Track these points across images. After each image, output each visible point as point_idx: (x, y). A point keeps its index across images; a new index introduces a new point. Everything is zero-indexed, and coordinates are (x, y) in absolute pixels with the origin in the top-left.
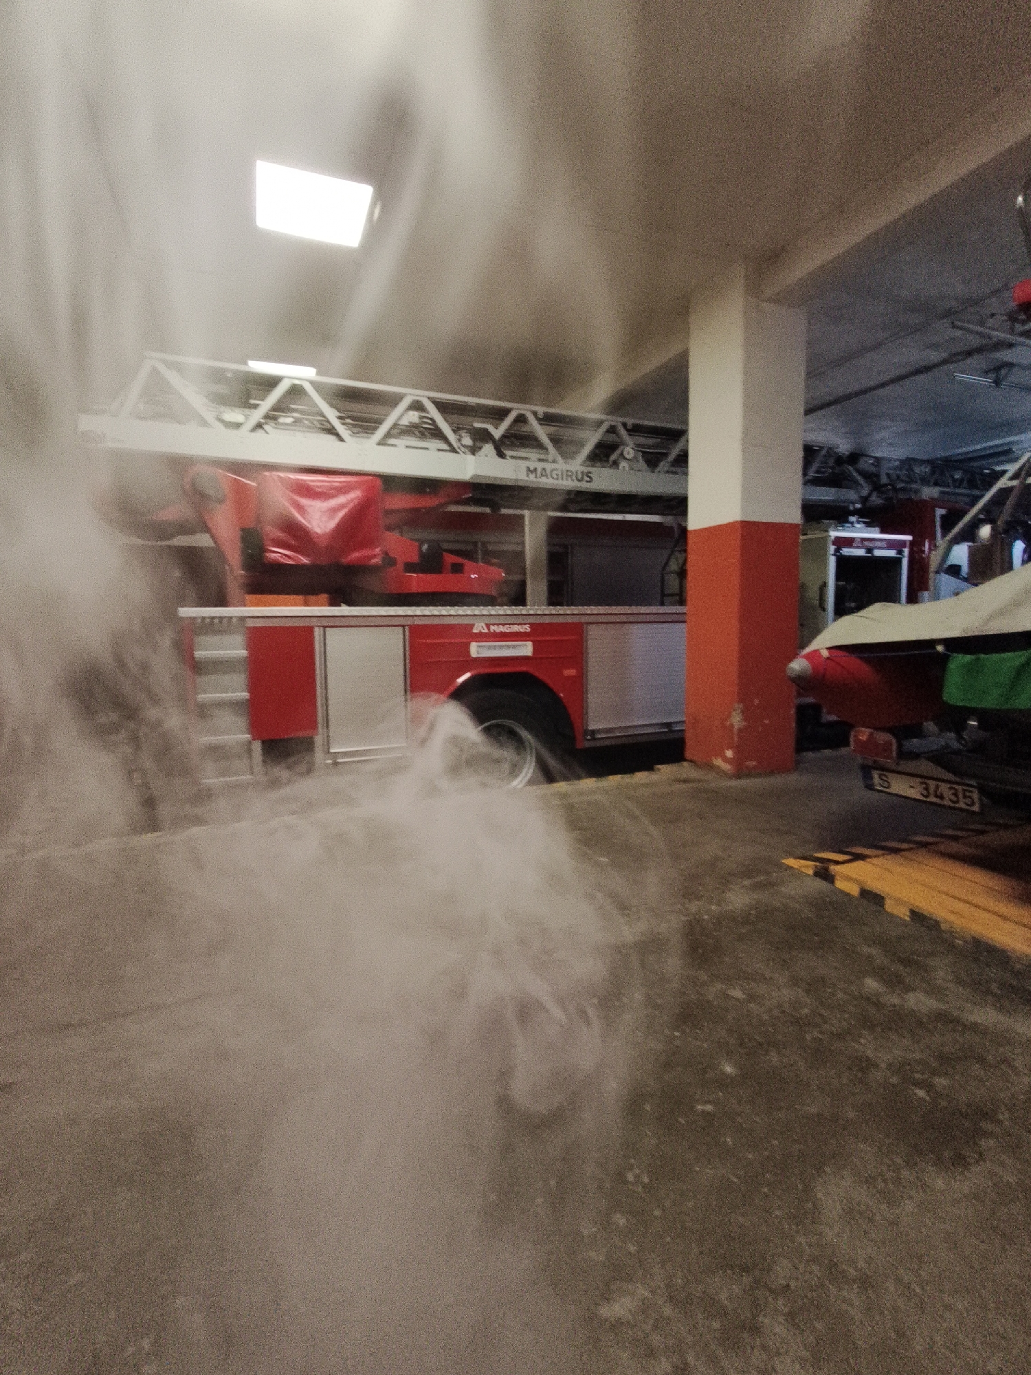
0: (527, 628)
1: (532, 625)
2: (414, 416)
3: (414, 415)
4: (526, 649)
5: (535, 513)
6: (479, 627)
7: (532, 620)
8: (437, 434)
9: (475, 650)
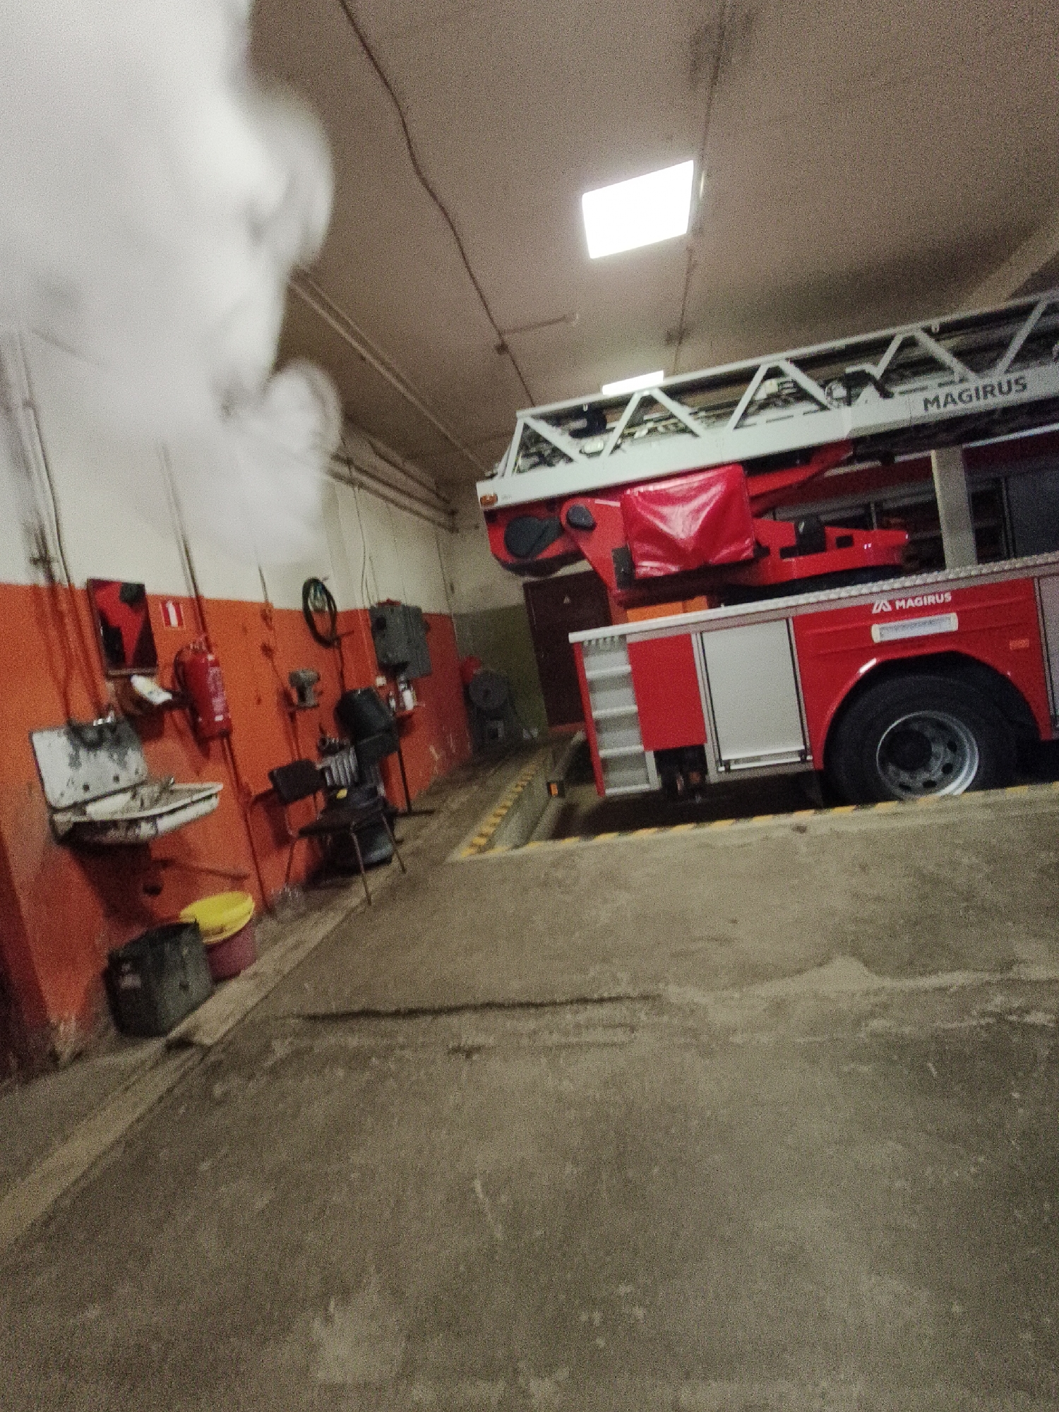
0: (948, 597)
1: (954, 593)
2: (772, 386)
3: (771, 384)
4: (950, 623)
5: (944, 451)
6: (881, 605)
7: (955, 586)
8: (801, 395)
9: (879, 633)
